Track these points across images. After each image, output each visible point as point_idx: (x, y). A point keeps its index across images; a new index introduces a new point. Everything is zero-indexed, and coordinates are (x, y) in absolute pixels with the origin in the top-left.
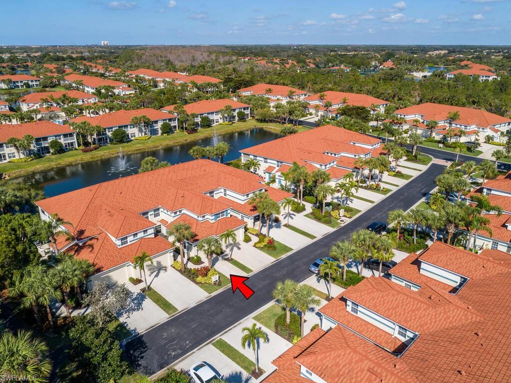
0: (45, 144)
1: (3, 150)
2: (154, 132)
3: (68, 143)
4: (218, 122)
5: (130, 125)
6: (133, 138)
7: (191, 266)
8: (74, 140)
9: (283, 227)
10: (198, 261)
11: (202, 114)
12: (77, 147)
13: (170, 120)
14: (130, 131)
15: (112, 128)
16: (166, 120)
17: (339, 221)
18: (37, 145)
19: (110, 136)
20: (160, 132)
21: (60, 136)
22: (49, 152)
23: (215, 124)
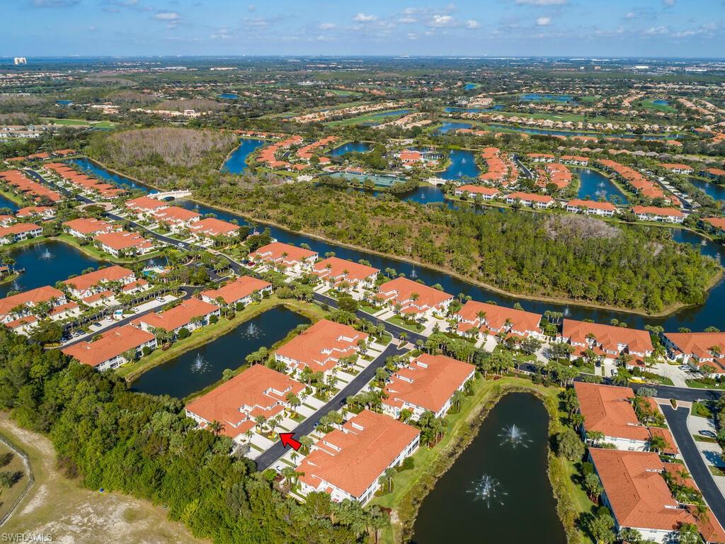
2: (204, 323)
5: (189, 322)
7: (264, 431)
9: (302, 405)
10: (266, 429)
14: (189, 327)
15: (178, 328)
17: (329, 398)
19: (177, 334)
20: (209, 322)
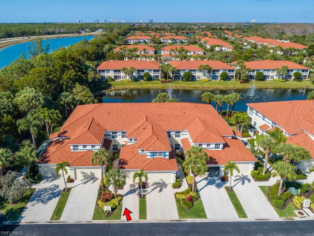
0: (142, 74)
1: (120, 74)
2: (215, 77)
3: (156, 76)
4: (273, 78)
5: (198, 70)
6: (198, 79)
8: (159, 74)
9: (223, 188)
11: (259, 70)
12: (160, 79)
13: (229, 71)
14: (197, 74)
15: (185, 70)
16: (226, 70)
17: (296, 212)
18: (138, 74)
19: (182, 75)
20: (219, 78)
21: (151, 70)
22: (143, 79)
23: (270, 79)
